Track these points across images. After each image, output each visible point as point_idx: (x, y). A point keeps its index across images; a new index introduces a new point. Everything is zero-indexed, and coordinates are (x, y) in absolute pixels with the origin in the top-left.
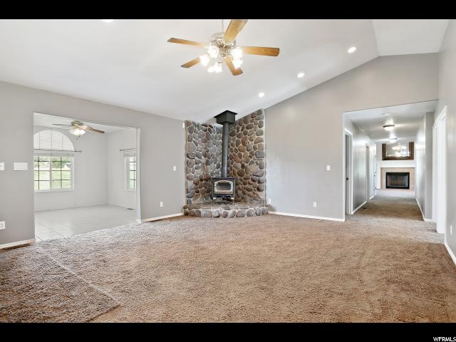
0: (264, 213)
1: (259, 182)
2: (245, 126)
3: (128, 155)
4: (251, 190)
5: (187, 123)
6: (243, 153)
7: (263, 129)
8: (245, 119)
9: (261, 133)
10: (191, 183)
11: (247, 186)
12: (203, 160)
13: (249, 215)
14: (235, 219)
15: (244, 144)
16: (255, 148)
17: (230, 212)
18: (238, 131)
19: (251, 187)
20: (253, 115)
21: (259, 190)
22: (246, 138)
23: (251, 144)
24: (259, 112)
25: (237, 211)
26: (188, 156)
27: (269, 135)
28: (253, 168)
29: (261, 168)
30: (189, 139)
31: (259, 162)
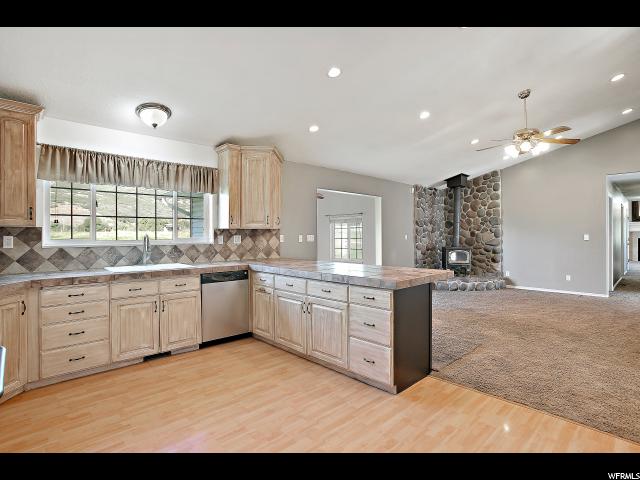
0: (502, 287)
1: (494, 252)
2: (476, 188)
3: (334, 222)
4: (484, 261)
5: (416, 188)
6: (472, 220)
7: (499, 192)
8: (476, 181)
9: (497, 197)
10: (419, 253)
11: (479, 256)
12: (430, 228)
13: (488, 288)
14: (474, 293)
15: (474, 208)
16: (488, 214)
17: (469, 285)
18: (466, 193)
19: (484, 257)
20: (486, 177)
21: (494, 260)
22: (476, 203)
23: (484, 209)
24: (495, 173)
25: (476, 284)
26: (417, 223)
27: (506, 200)
28: (487, 237)
29: (496, 236)
30: (418, 205)
31: (494, 230)
